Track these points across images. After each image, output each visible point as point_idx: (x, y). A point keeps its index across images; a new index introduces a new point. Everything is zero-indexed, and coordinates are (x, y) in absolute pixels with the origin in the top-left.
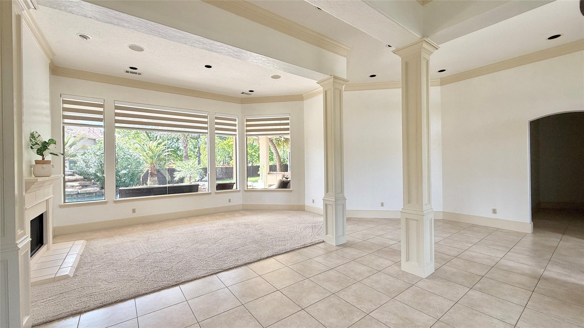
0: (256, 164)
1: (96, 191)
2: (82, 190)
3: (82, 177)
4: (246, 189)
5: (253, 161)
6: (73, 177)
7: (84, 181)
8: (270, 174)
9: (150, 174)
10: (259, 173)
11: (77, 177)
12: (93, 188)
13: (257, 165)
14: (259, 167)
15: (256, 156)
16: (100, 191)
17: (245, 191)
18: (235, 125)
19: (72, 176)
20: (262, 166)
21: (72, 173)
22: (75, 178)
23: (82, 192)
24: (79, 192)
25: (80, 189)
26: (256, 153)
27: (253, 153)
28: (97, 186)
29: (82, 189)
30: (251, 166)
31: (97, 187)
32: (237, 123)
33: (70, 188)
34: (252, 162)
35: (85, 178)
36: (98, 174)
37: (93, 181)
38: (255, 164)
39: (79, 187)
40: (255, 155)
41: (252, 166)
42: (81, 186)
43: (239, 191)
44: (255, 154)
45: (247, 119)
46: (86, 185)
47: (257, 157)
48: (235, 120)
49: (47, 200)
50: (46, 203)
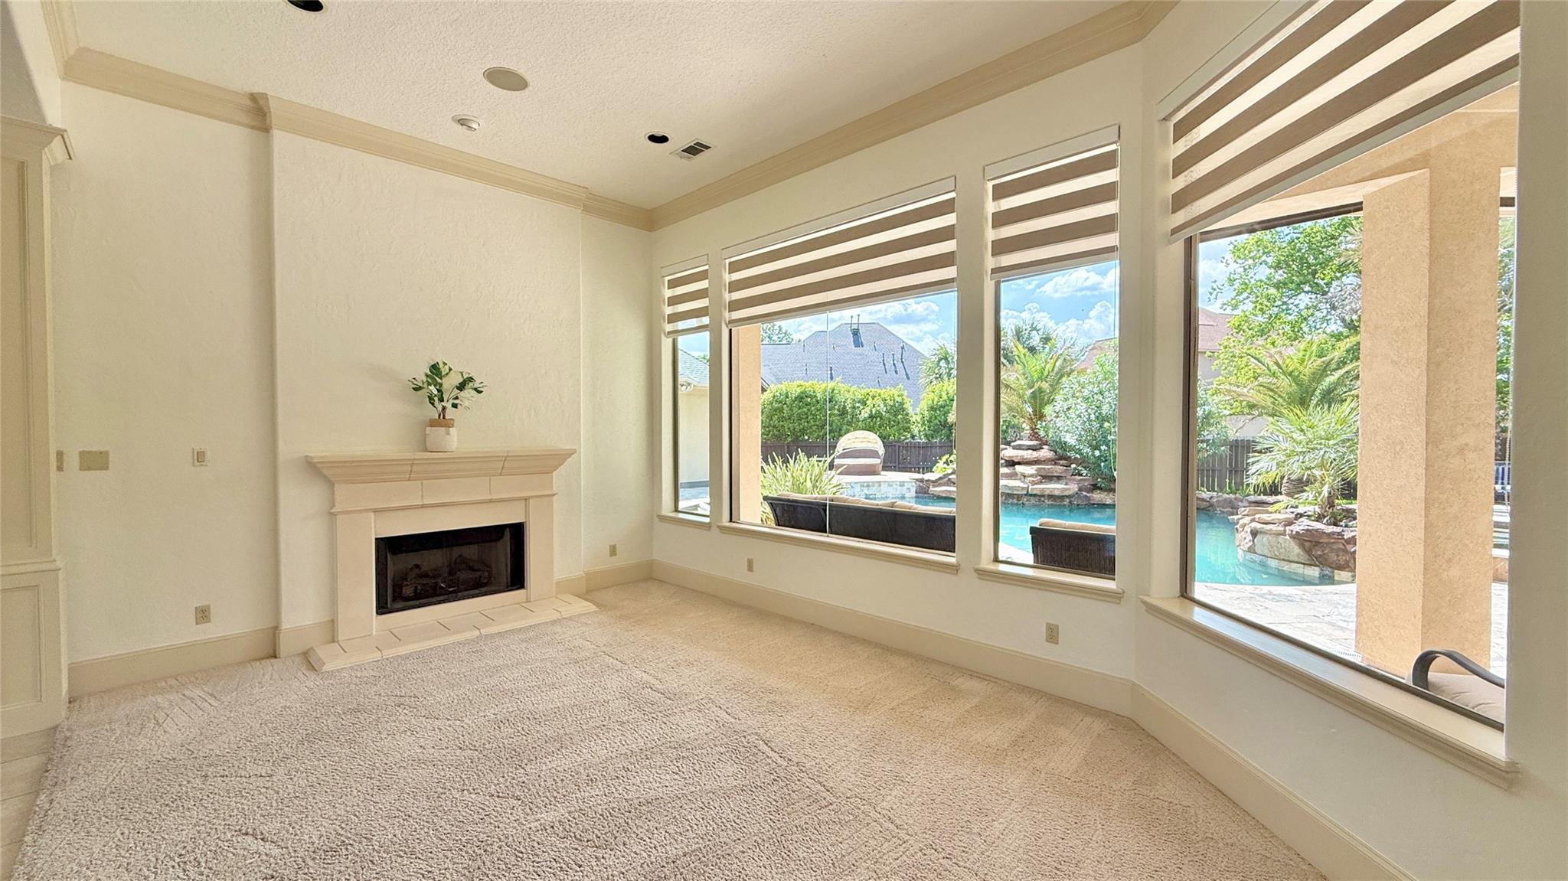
3: (1052, 454)
6: (1035, 453)
7: (1054, 464)
11: (1045, 453)
12: (1066, 484)
16: (1084, 493)
17: (1147, 606)
18: (1107, 193)
19: (1036, 450)
21: (1037, 443)
22: (1039, 455)
24: (1030, 490)
25: (1035, 484)
28: (1082, 480)
29: (1038, 483)
31: (1078, 482)
32: (1117, 174)
35: (1058, 457)
36: (1085, 450)
37: (1074, 466)
39: (1034, 479)
42: (1041, 478)
46: (1053, 474)
49: (526, 499)
50: (523, 505)
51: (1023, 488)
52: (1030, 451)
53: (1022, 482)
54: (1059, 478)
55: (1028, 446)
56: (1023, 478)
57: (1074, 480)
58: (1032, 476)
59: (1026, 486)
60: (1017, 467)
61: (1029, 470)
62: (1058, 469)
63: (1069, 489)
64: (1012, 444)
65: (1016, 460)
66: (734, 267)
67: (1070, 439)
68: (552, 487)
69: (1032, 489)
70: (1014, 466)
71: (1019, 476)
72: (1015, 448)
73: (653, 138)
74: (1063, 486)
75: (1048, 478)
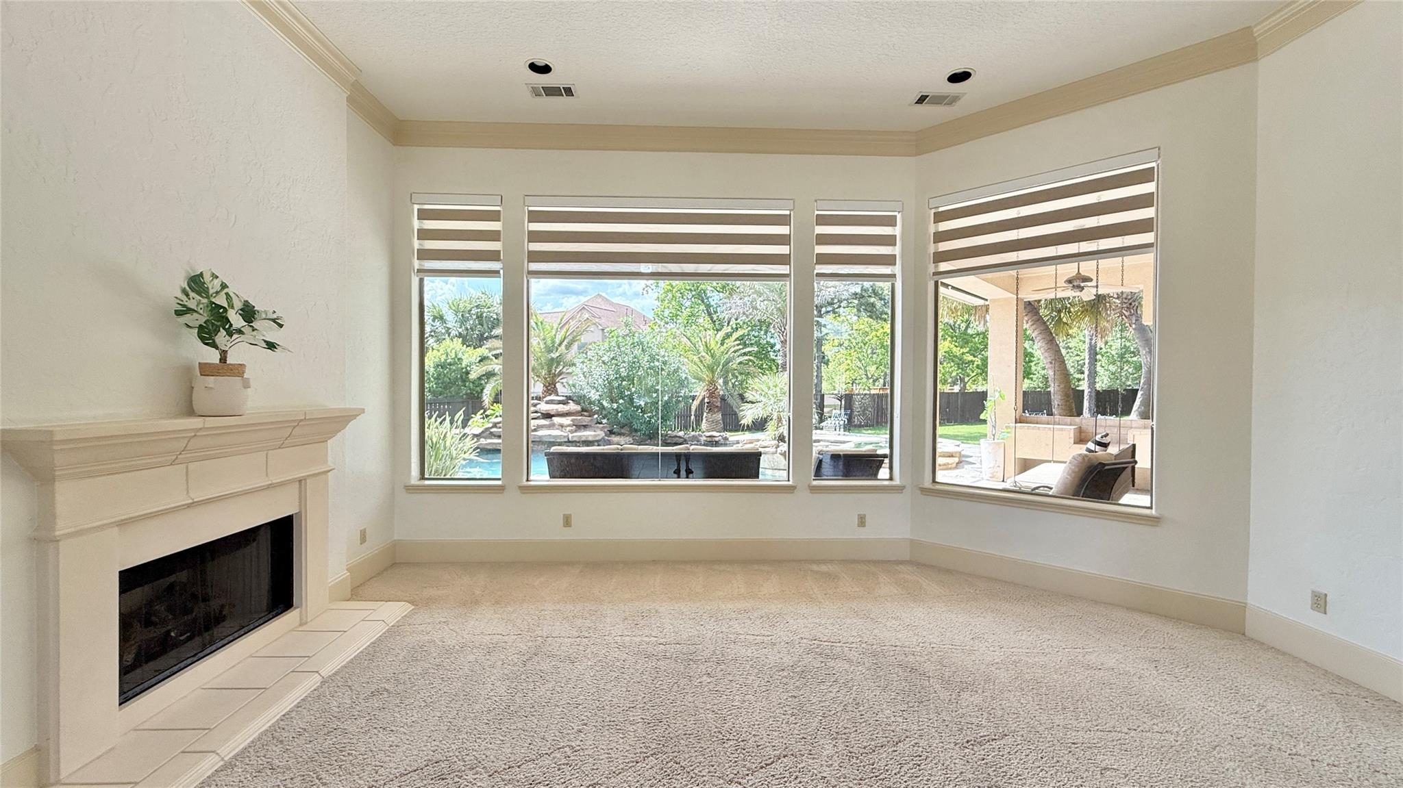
0: (974, 387)
1: (597, 439)
2: (575, 434)
3: (578, 408)
4: (927, 483)
5: (966, 379)
6: (565, 406)
7: (582, 415)
8: (1027, 423)
9: (707, 406)
10: (982, 417)
11: (572, 406)
12: (595, 431)
13: (978, 391)
14: (984, 395)
15: (976, 363)
16: (606, 438)
17: (924, 491)
18: (889, 240)
19: (564, 404)
20: (997, 394)
21: (564, 398)
22: (568, 409)
23: (574, 439)
24: (570, 438)
25: (572, 432)
26: (974, 357)
27: (968, 355)
28: (603, 427)
29: (576, 431)
30: (958, 393)
31: (602, 429)
32: (897, 231)
33: (557, 429)
34: (962, 380)
35: (583, 410)
36: (605, 404)
37: (596, 416)
38: (971, 388)
39: (570, 428)
40: (972, 362)
41: (963, 393)
42: (574, 427)
43: (899, 489)
44: (971, 358)
45: (941, 209)
46: (584, 424)
47: (978, 367)
48: (891, 221)
49: (300, 481)
50: (296, 491)
51: (565, 437)
52: (562, 405)
53: (562, 431)
54: (585, 427)
55: (559, 401)
56: (561, 428)
57: (598, 427)
58: (569, 426)
59: (566, 434)
60: (553, 418)
61: (566, 421)
62: (586, 420)
63: (599, 435)
64: (545, 399)
65: (552, 413)
66: (535, 217)
67: (594, 396)
68: (326, 462)
69: (572, 437)
70: (551, 418)
71: (557, 426)
72: (547, 403)
73: (534, 67)
74: (593, 433)
75: (580, 427)
